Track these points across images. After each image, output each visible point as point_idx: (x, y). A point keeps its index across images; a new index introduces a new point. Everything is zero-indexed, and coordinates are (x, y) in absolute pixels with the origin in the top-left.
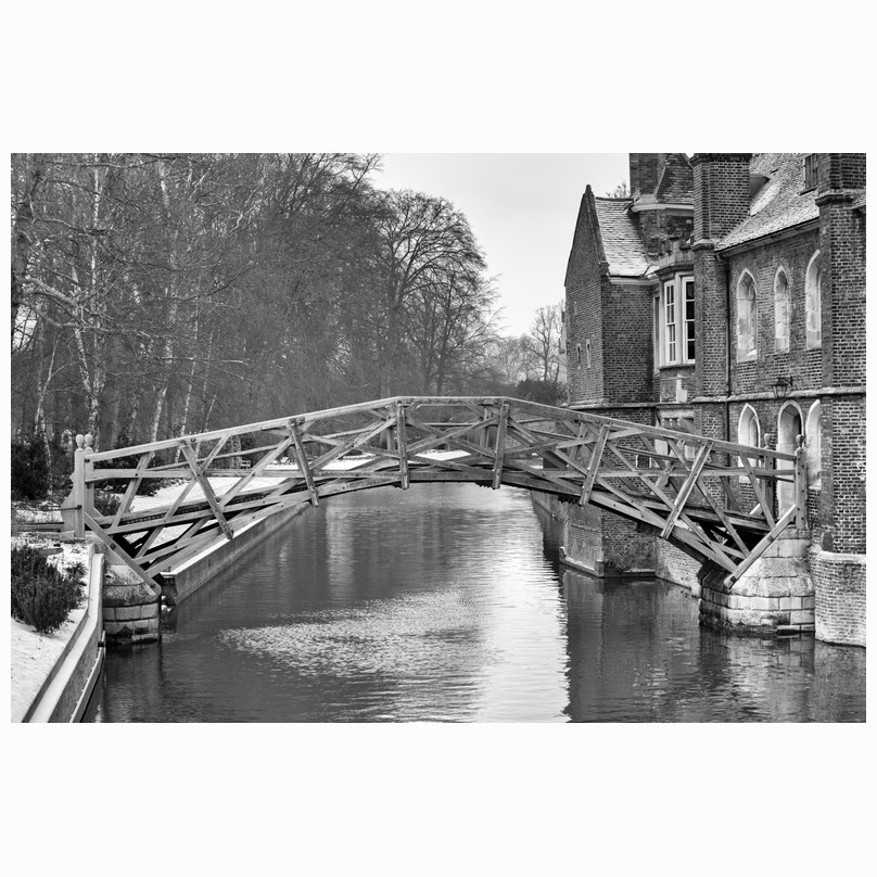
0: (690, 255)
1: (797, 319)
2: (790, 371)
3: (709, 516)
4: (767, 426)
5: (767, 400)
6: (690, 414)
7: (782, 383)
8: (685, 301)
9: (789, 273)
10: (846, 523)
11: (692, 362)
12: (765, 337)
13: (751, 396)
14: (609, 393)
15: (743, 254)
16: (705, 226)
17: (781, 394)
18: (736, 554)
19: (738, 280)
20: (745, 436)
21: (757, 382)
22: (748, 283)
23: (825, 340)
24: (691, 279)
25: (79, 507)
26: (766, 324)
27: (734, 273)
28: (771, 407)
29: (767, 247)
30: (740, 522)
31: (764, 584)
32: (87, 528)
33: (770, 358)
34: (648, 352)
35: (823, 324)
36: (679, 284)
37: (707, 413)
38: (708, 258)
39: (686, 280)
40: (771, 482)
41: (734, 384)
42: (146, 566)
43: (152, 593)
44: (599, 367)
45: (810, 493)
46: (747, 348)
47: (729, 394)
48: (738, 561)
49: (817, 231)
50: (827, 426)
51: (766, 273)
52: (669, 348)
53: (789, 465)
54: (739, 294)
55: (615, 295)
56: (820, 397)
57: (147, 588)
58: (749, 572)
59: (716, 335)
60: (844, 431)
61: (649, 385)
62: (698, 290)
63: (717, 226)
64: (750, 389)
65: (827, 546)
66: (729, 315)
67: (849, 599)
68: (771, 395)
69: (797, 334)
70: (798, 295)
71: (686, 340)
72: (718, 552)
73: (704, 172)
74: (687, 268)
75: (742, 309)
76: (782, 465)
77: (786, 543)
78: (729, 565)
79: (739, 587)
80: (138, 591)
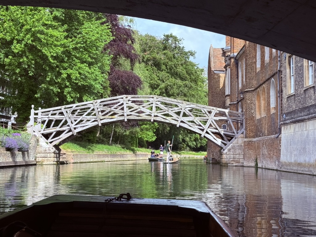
0: (230, 61)
3: (217, 131)
4: (242, 108)
15: (239, 58)
16: (233, 51)
18: (225, 142)
24: (230, 68)
25: (32, 126)
26: (242, 77)
28: (242, 102)
29: (242, 54)
30: (226, 133)
31: (232, 151)
36: (228, 70)
41: (238, 98)
46: (240, 86)
47: (238, 101)
48: (225, 145)
51: (242, 61)
52: (227, 91)
55: (216, 77)
59: (234, 83)
62: (231, 71)
63: (236, 51)
65: (245, 137)
68: (242, 98)
72: (219, 141)
74: (230, 65)
75: (240, 74)
77: (240, 139)
78: (223, 146)
79: (225, 152)
80: (47, 149)
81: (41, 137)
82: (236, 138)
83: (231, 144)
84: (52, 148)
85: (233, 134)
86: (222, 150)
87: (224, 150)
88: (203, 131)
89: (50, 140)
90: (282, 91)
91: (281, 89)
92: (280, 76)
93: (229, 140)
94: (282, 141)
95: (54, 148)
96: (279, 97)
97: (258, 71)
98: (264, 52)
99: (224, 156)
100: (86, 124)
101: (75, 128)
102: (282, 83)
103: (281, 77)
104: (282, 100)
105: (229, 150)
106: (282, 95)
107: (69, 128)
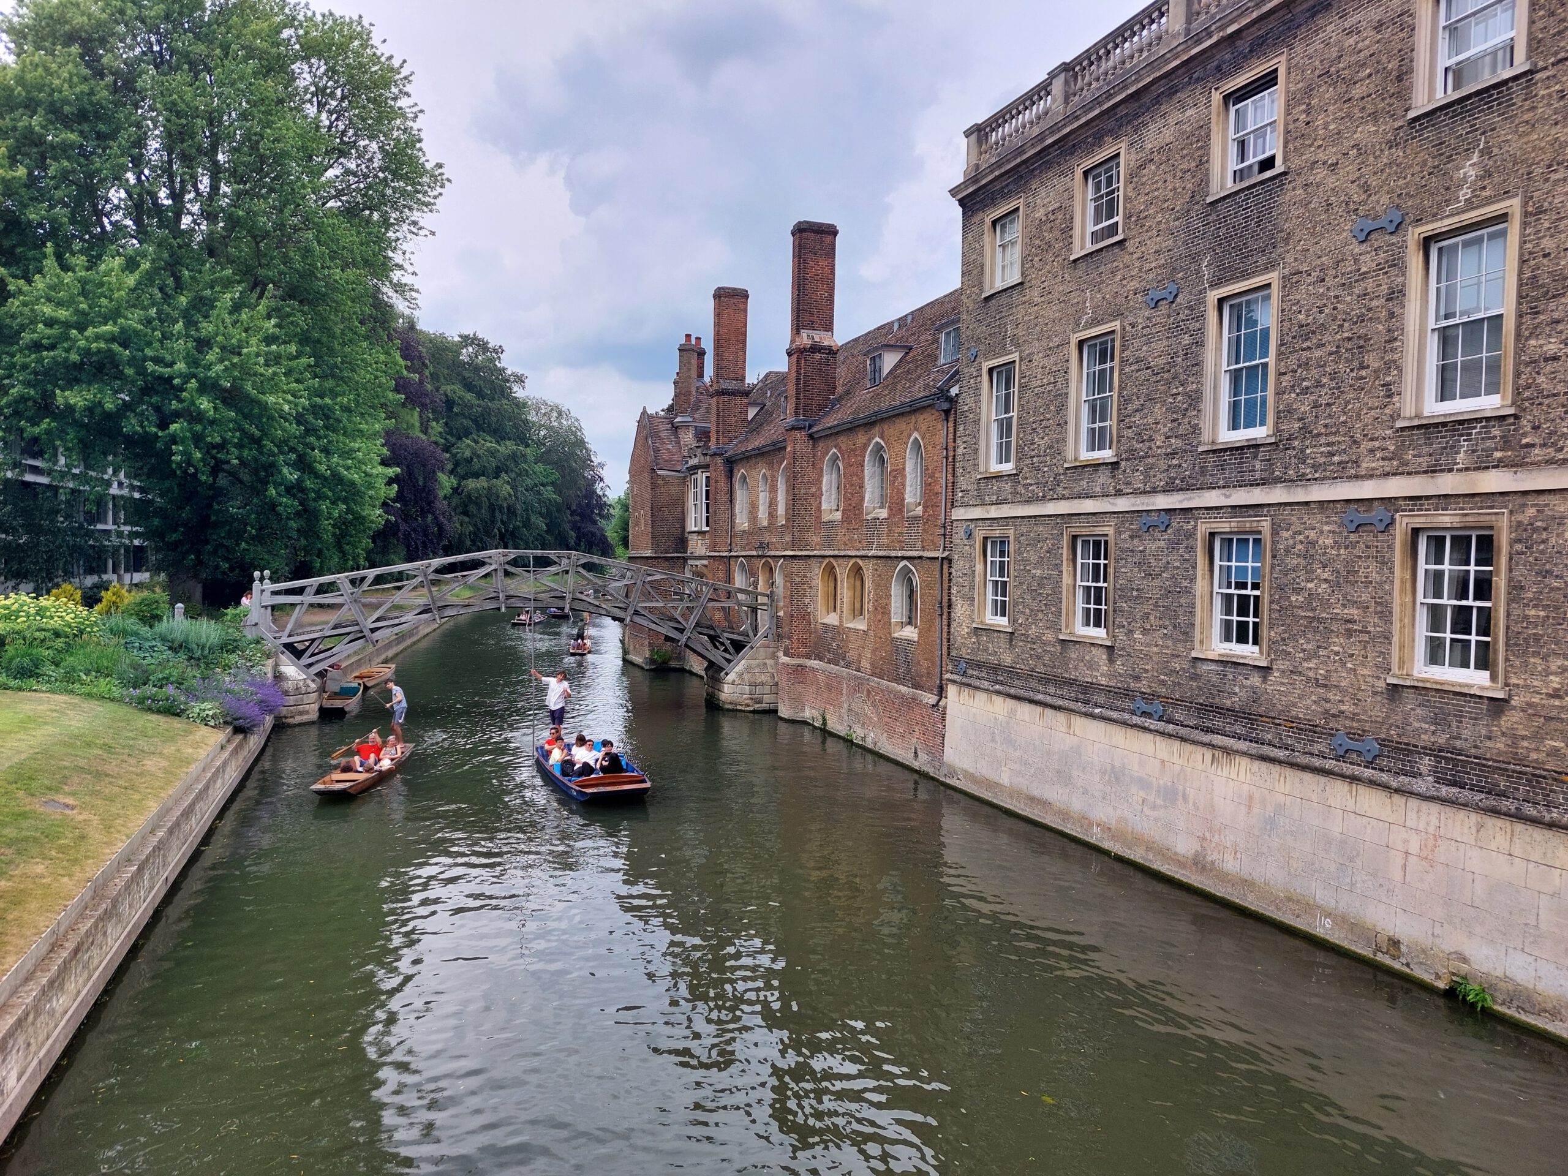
0: (708, 458)
1: (772, 505)
2: (767, 538)
3: (712, 633)
4: (752, 573)
5: (753, 556)
6: (705, 562)
7: (762, 546)
8: (704, 488)
9: (768, 474)
10: (798, 639)
11: (708, 529)
12: (753, 516)
13: (743, 553)
14: (655, 547)
15: (741, 460)
16: (718, 439)
17: (760, 553)
18: (728, 656)
19: (738, 476)
20: (739, 580)
21: (747, 544)
22: (744, 478)
23: (787, 520)
24: (708, 474)
25: (256, 624)
26: (753, 507)
27: (735, 471)
28: (755, 561)
29: (756, 456)
30: (732, 636)
31: (746, 677)
33: (756, 529)
34: (682, 520)
35: (787, 510)
36: (701, 477)
37: (716, 563)
38: (719, 461)
39: (705, 475)
40: (754, 610)
41: (733, 545)
42: (308, 667)
43: (313, 686)
44: (649, 529)
45: (778, 617)
46: (742, 522)
47: (731, 551)
48: (729, 661)
49: (785, 448)
50: (788, 576)
51: (755, 473)
52: (695, 520)
53: (765, 600)
54: (737, 486)
55: (660, 482)
56: (784, 556)
57: (309, 682)
58: (737, 669)
59: (723, 512)
61: (682, 543)
62: (712, 482)
63: (726, 440)
64: (743, 549)
65: (786, 654)
66: (731, 501)
67: (800, 688)
68: (754, 553)
69: (772, 515)
70: (773, 489)
71: (705, 515)
72: (717, 656)
73: (718, 403)
74: (706, 467)
75: (740, 495)
76: (761, 599)
77: (761, 650)
78: (725, 664)
79: (731, 677)
80: (301, 683)
81: (283, 653)
82: (752, 648)
83: (742, 661)
84: (313, 681)
85: (747, 639)
86: (722, 674)
87: (727, 674)
88: (682, 633)
89: (305, 660)
90: (950, 606)
91: (950, 600)
92: (945, 571)
94: (948, 717)
95: (318, 681)
96: (941, 615)
97: (825, 518)
98: (861, 487)
99: (728, 688)
100: (403, 620)
101: (373, 630)
102: (950, 588)
103: (950, 574)
104: (949, 625)
105: (740, 675)
106: (949, 613)
107: (356, 628)
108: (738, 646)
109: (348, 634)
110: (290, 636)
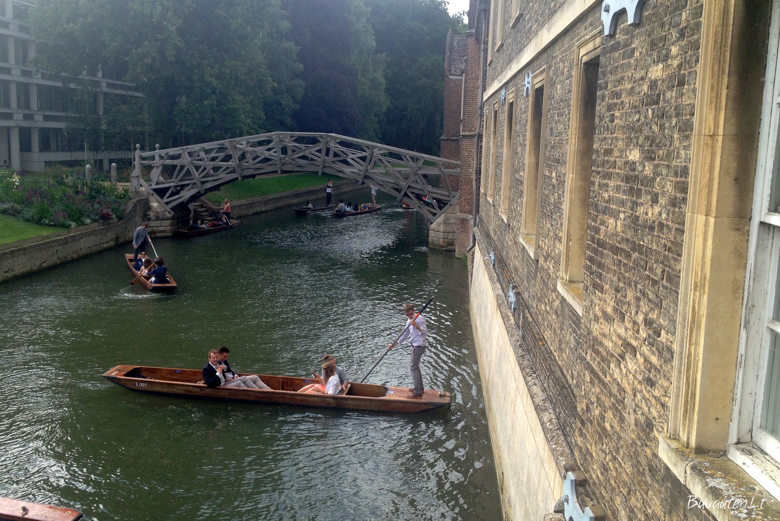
10: (465, 199)
14: (446, 132)
25: (138, 176)
31: (443, 226)
32: (141, 186)
42: (167, 203)
43: (169, 216)
48: (434, 215)
50: (462, 152)
57: (166, 213)
58: (438, 220)
60: (466, 154)
67: (463, 236)
72: (425, 211)
78: (430, 216)
79: (433, 226)
80: (161, 213)
81: (152, 195)
82: (451, 205)
83: (443, 215)
84: (169, 213)
85: (448, 199)
86: (429, 224)
87: (432, 224)
88: (400, 192)
89: (166, 200)
93: (441, 208)
95: (173, 213)
99: (431, 233)
101: (203, 183)
105: (439, 225)
107: (193, 181)
108: (442, 204)
109: (188, 185)
110: (157, 184)
